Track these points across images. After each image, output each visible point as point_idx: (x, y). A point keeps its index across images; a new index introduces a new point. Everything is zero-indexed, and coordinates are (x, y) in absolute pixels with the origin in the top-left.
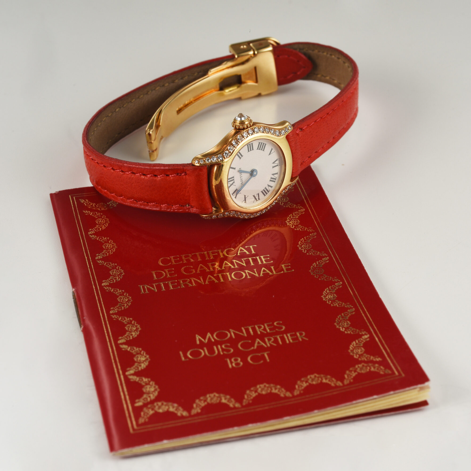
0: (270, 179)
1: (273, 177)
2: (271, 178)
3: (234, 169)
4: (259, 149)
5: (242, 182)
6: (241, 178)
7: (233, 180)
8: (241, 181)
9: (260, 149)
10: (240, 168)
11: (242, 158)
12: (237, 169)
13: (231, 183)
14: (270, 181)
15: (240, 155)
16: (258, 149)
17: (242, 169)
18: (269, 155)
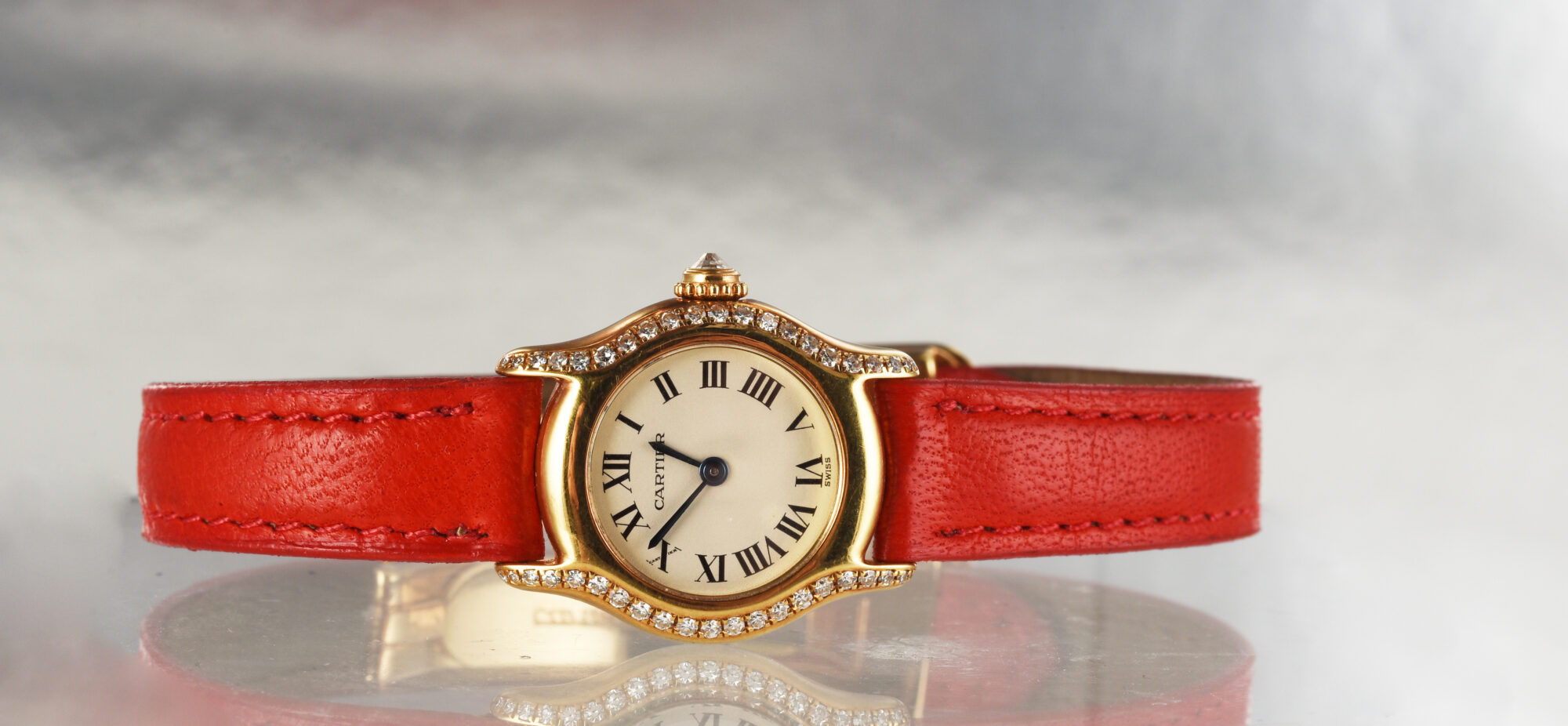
0: (778, 520)
1: (792, 516)
2: (785, 519)
3: (638, 428)
4: (749, 391)
5: (660, 487)
6: (660, 472)
7: (627, 467)
8: (657, 484)
9: (752, 394)
10: (658, 435)
11: (674, 400)
12: (649, 434)
13: (617, 473)
14: (780, 527)
15: (667, 388)
16: (744, 390)
17: (670, 441)
18: (788, 430)
